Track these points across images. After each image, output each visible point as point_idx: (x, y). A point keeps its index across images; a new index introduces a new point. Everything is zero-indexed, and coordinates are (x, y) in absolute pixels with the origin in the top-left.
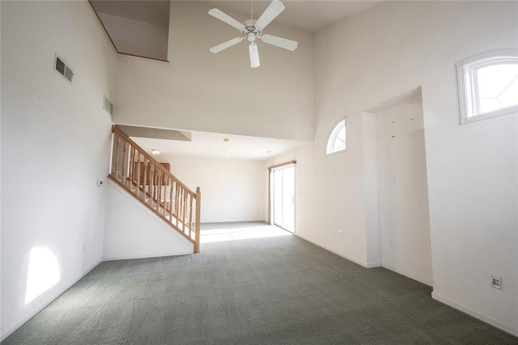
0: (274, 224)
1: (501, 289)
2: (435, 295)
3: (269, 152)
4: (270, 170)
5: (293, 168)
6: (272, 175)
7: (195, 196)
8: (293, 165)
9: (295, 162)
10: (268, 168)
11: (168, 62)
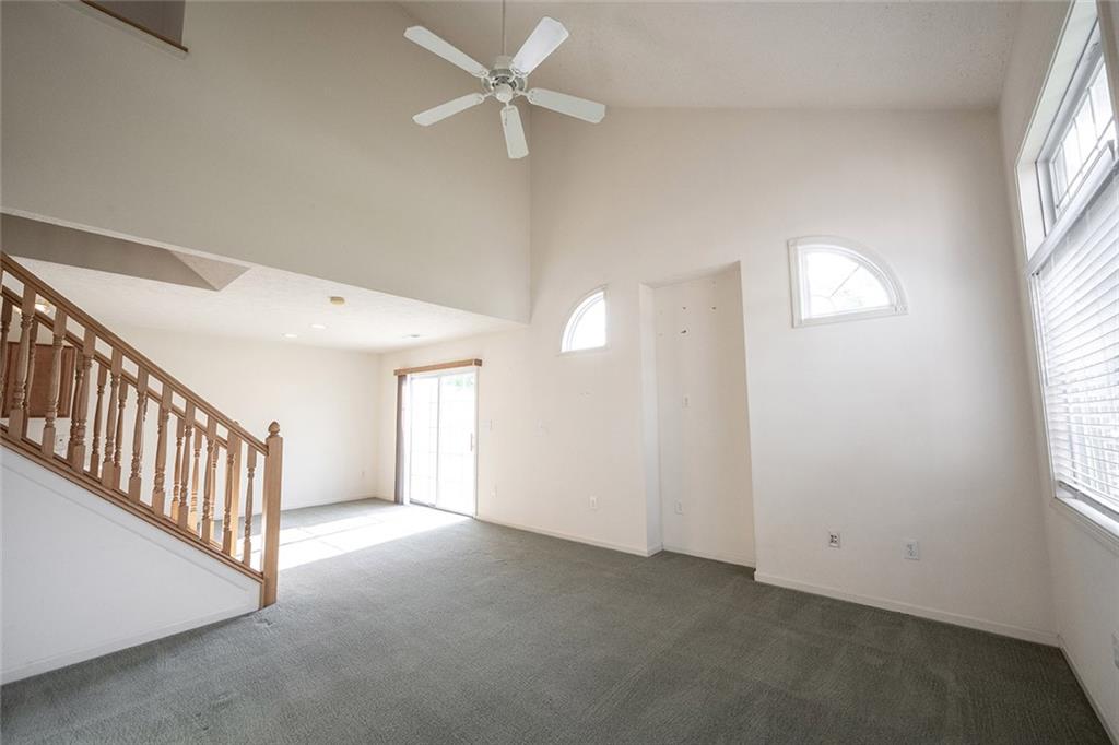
0: (411, 502)
1: (839, 547)
2: (759, 577)
3: (415, 336)
4: (401, 377)
5: (474, 374)
6: (406, 387)
7: (265, 448)
8: (474, 367)
9: (479, 363)
10: (396, 372)
11: (186, 50)
